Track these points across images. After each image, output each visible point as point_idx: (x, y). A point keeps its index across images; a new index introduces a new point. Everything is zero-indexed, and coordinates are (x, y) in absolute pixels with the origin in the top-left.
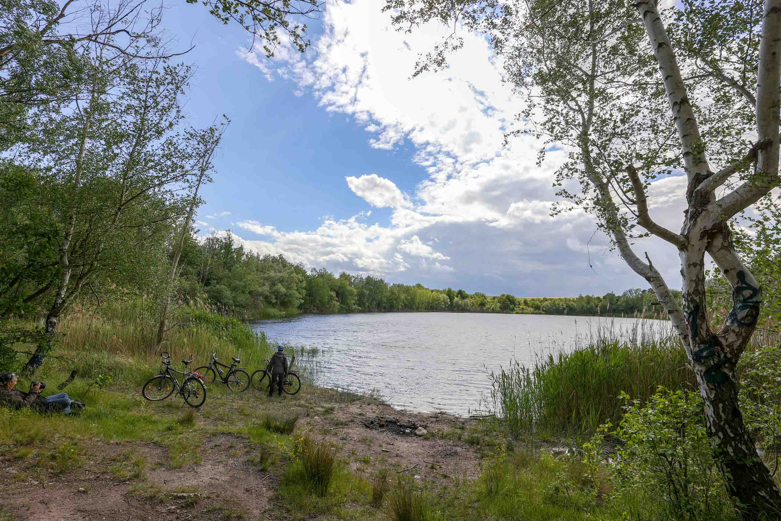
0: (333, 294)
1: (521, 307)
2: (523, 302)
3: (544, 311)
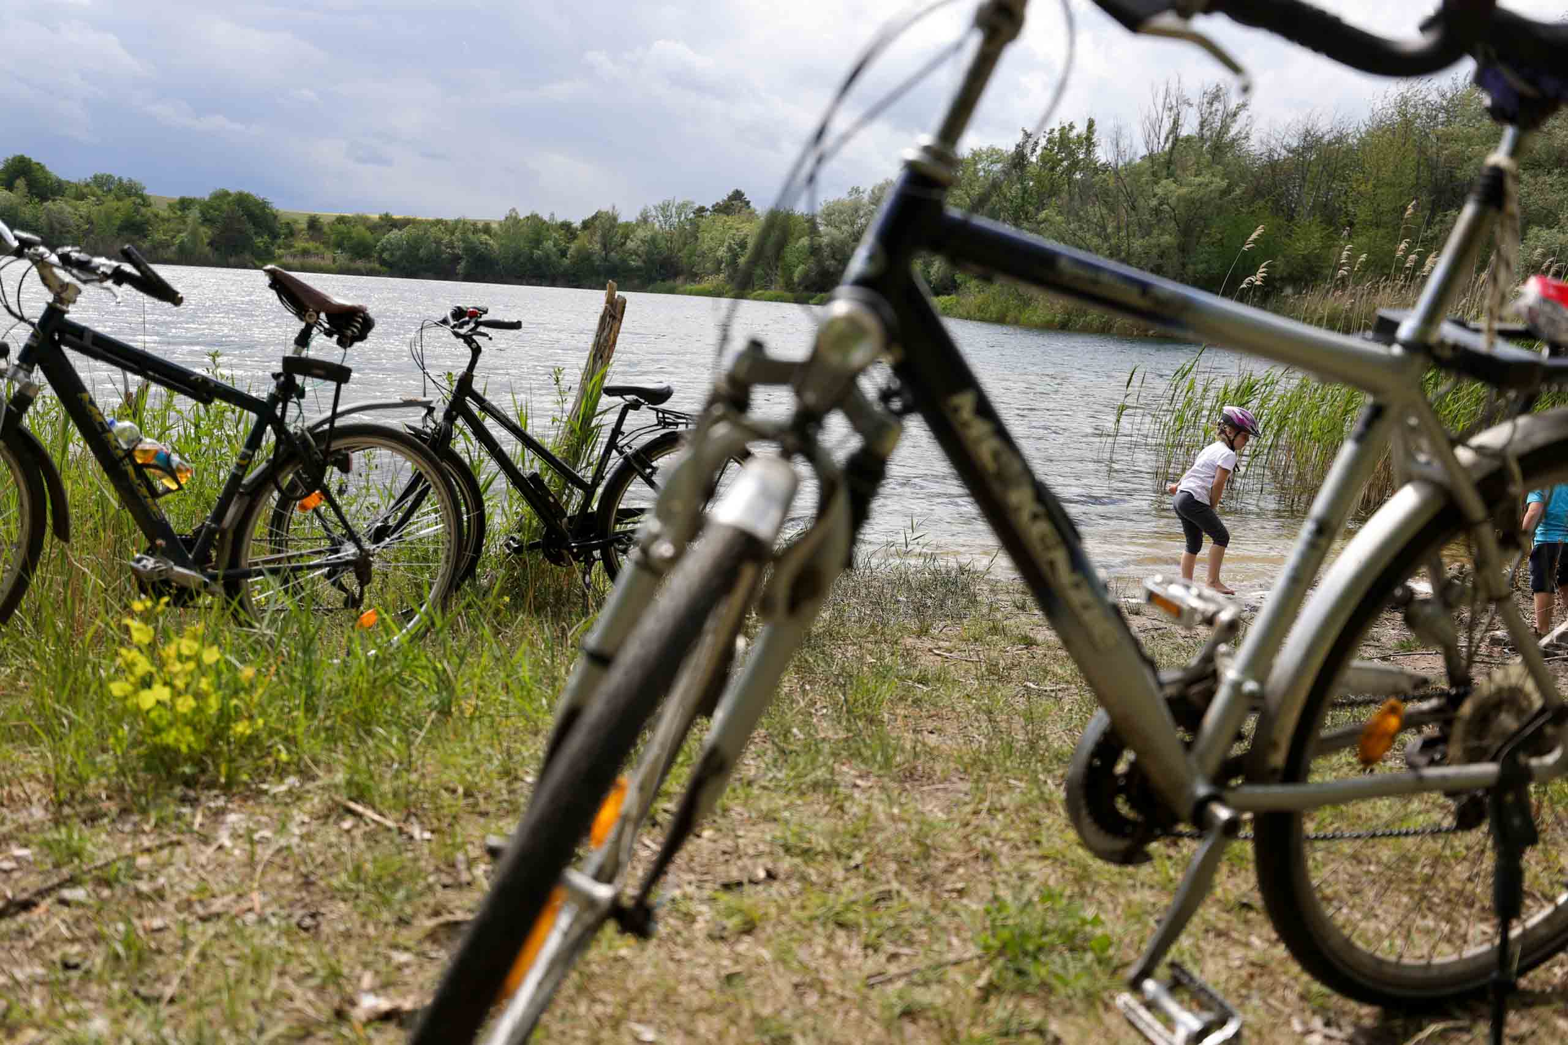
1: (300, 244)
2: (304, 226)
3: (383, 262)
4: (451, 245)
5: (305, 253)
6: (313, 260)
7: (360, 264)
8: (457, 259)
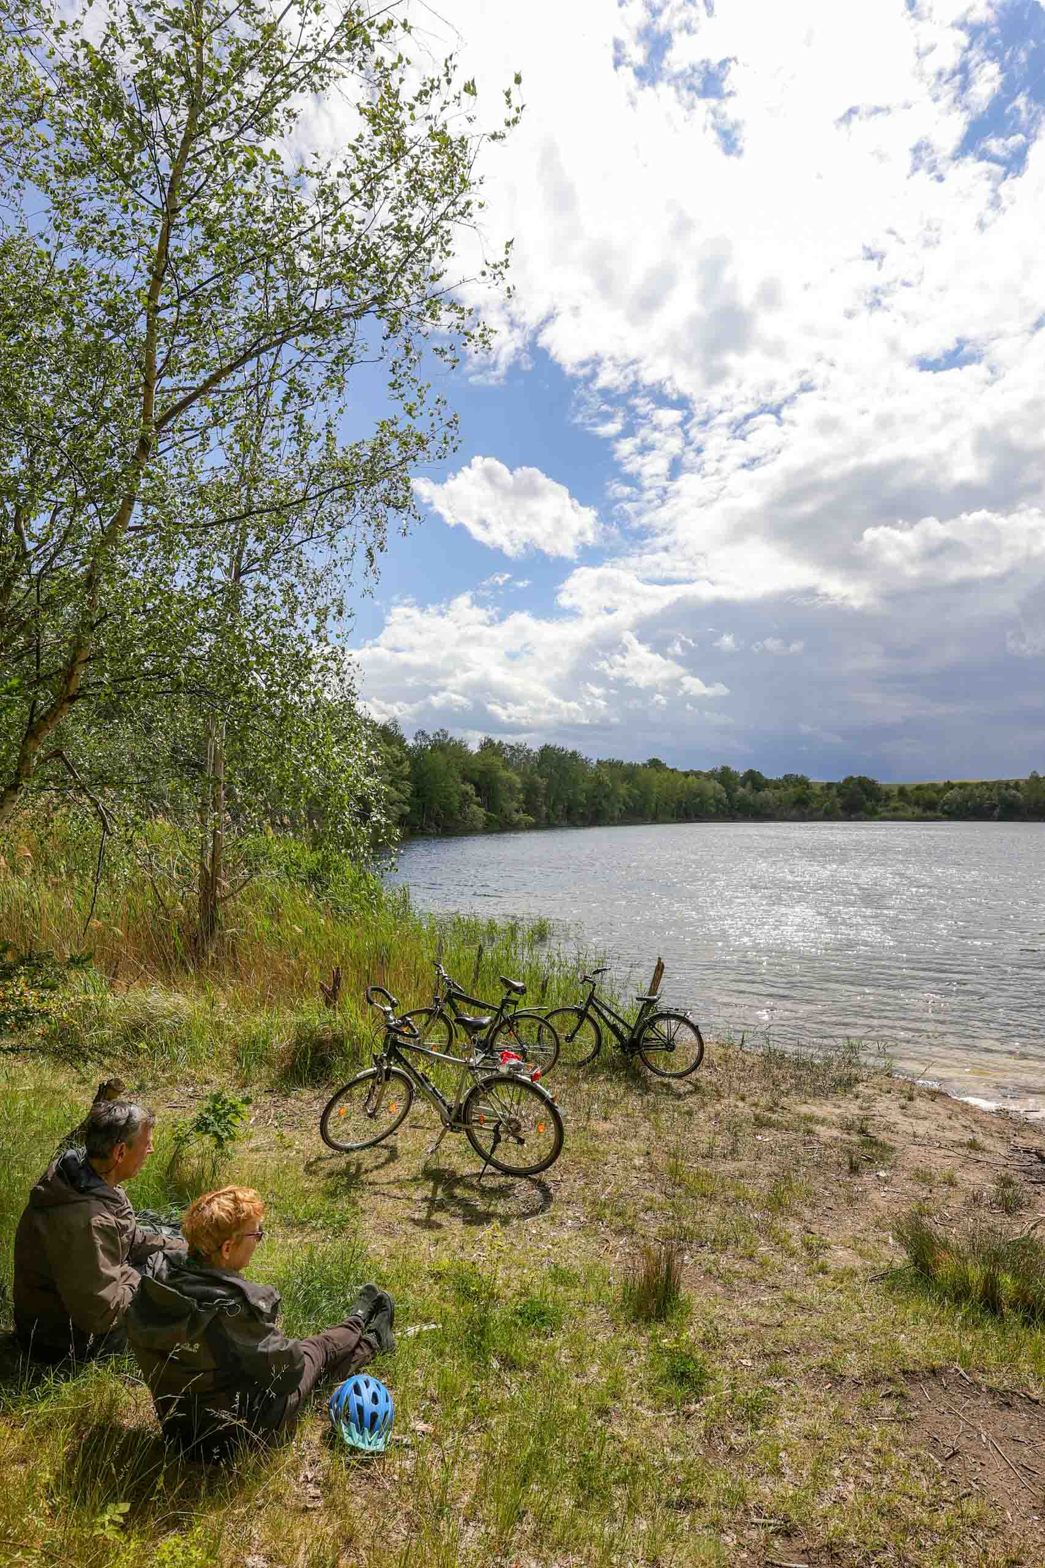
0: (470, 788)
1: (893, 804)
2: (896, 793)
3: (945, 812)
4: (990, 798)
5: (895, 809)
6: (901, 813)
7: (929, 814)
8: (994, 807)
